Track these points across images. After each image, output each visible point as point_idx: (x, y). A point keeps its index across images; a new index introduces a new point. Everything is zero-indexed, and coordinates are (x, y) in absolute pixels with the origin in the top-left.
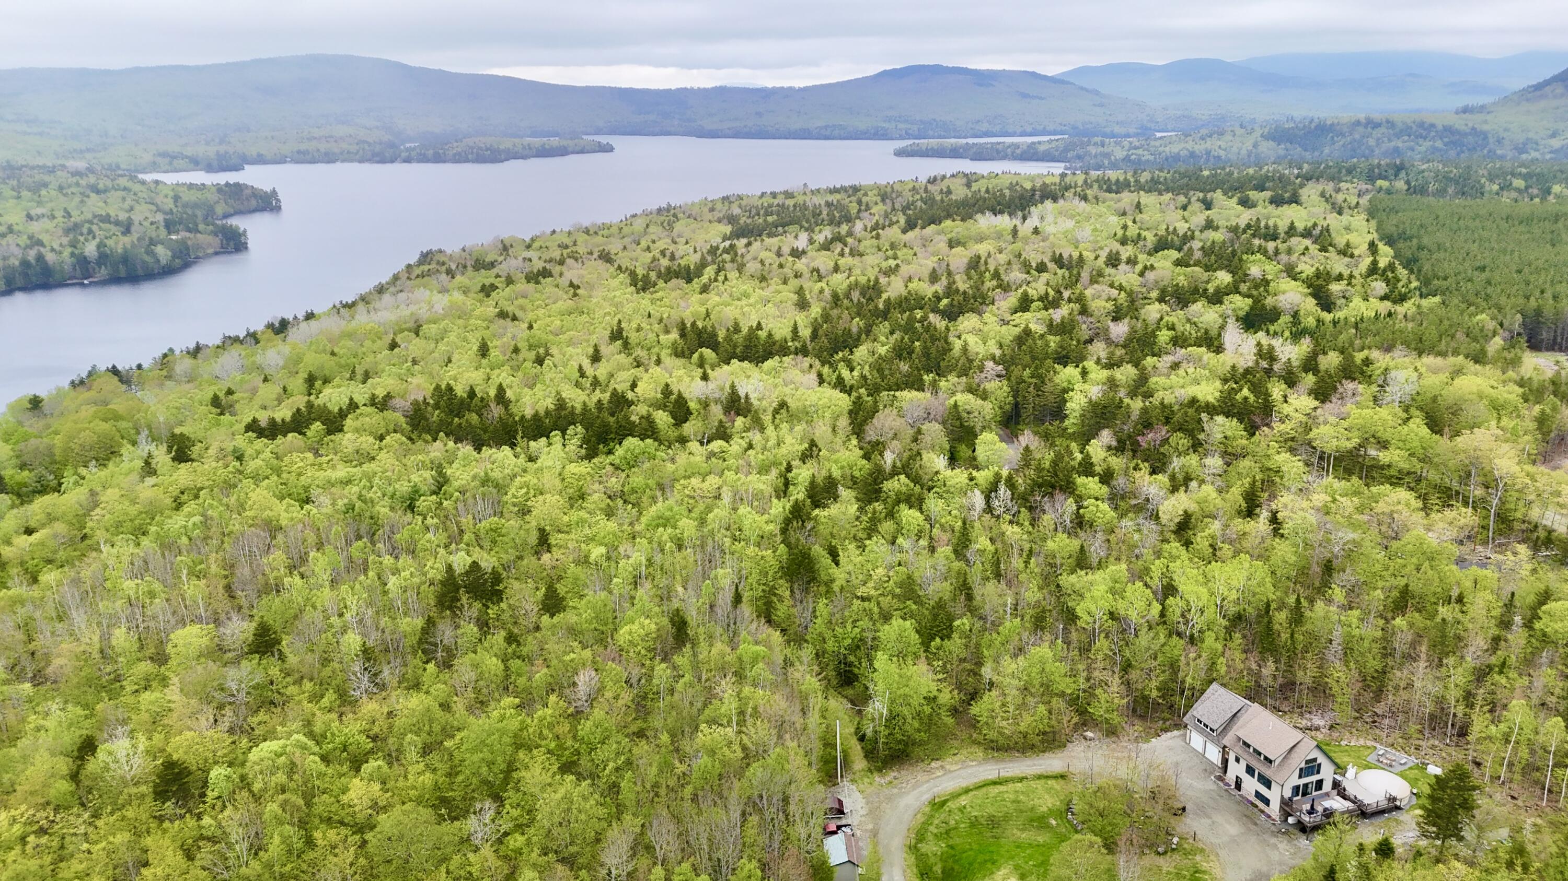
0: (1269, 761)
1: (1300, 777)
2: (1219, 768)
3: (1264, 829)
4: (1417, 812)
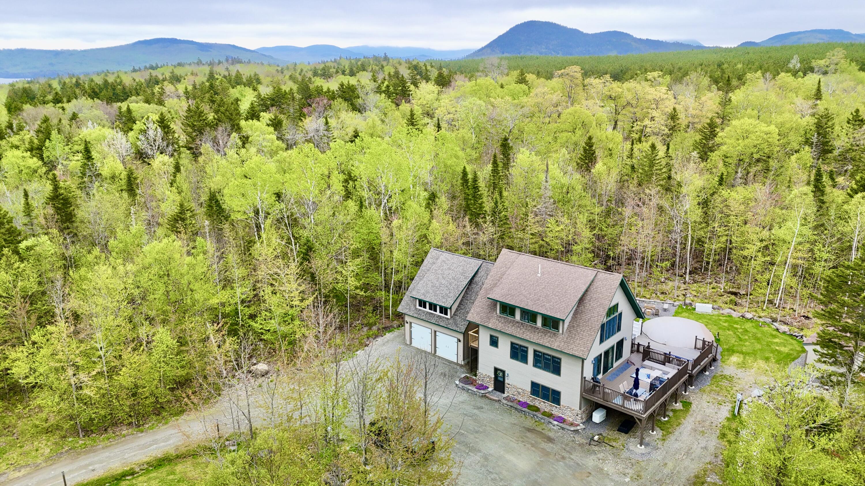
0: (550, 323)
1: (601, 341)
2: (461, 366)
3: (567, 445)
4: (735, 359)
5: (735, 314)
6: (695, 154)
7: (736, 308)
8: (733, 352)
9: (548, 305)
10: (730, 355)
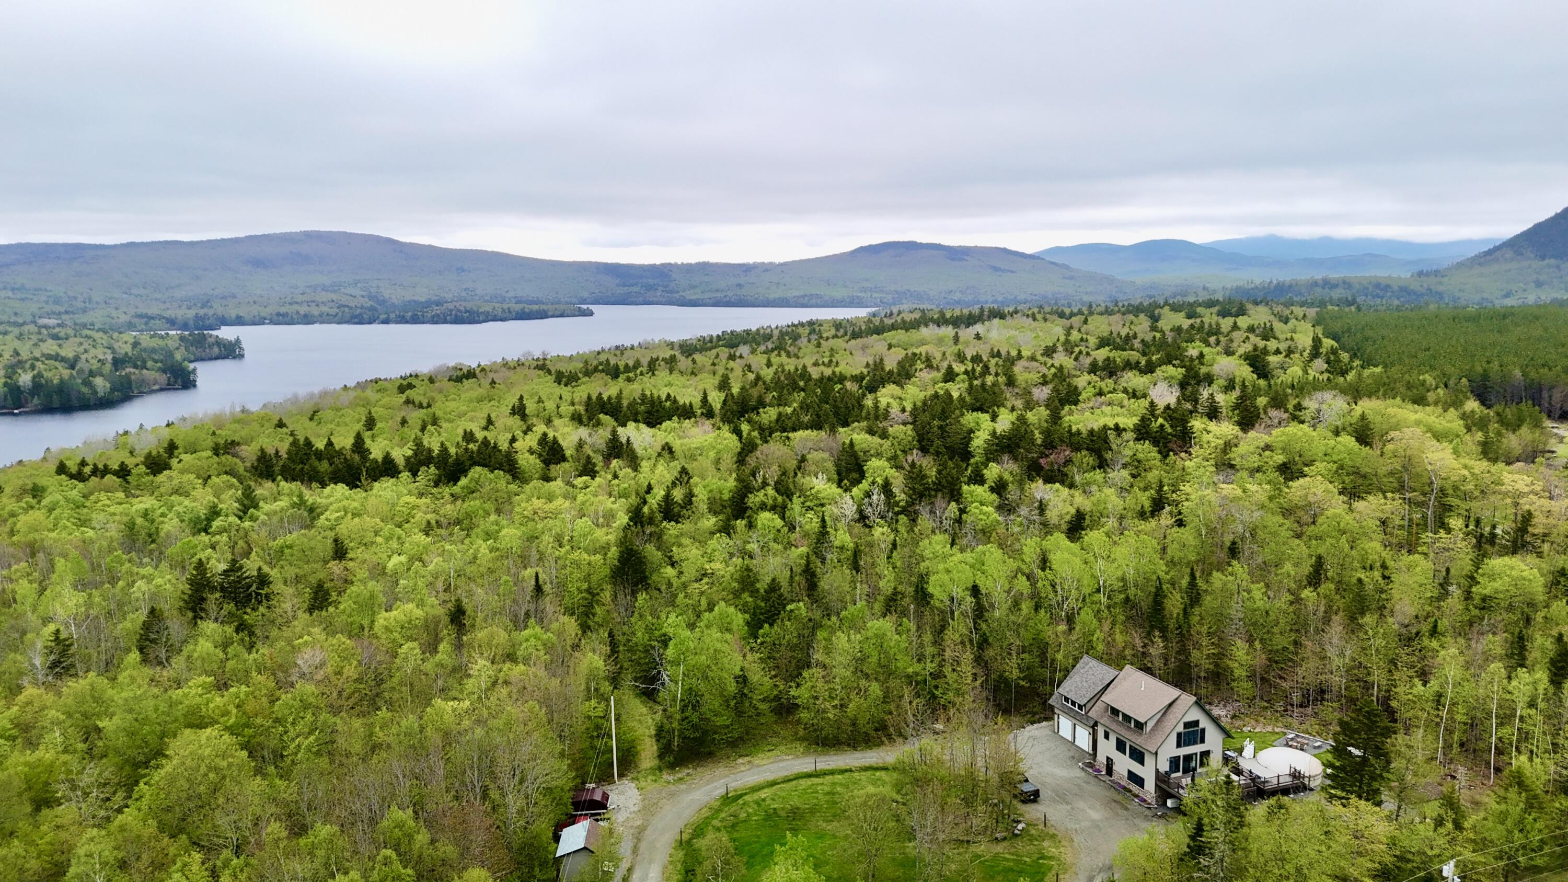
0: (1140, 726)
1: (1179, 745)
2: (1087, 754)
3: (1139, 815)
9: (1138, 713)
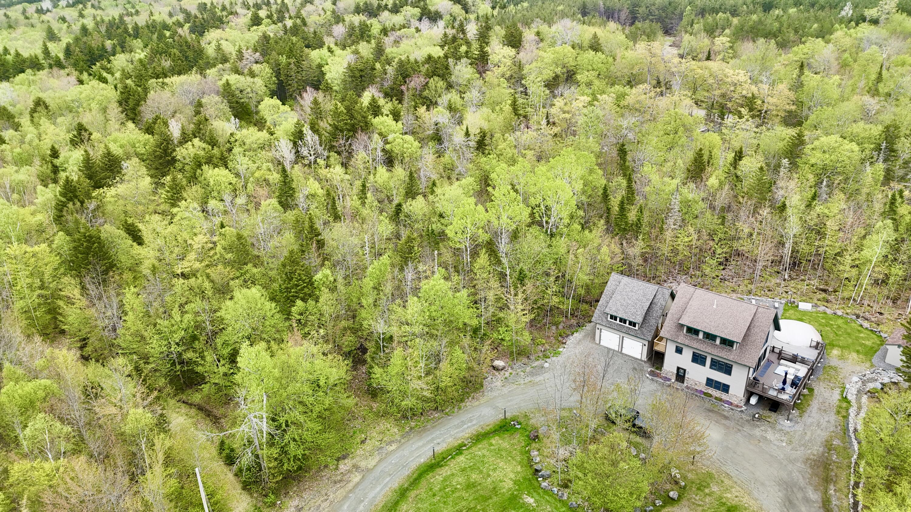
2: (645, 362)
3: (738, 421)
4: (835, 352)
5: (829, 311)
6: (785, 162)
7: (829, 305)
8: (834, 346)
9: (726, 331)
10: (832, 349)
